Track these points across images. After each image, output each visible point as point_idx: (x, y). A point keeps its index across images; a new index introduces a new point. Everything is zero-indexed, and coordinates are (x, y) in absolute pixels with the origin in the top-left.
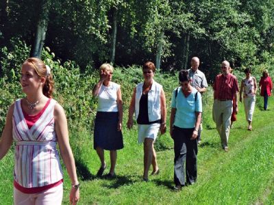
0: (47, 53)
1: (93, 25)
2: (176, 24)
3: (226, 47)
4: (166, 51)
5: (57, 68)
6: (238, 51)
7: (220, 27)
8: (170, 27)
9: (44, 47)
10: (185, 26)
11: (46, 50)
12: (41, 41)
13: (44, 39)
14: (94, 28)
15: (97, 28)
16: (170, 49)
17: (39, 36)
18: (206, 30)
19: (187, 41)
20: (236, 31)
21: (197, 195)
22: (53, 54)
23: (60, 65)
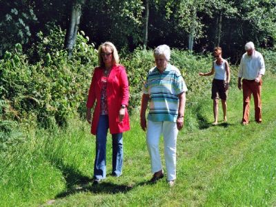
0: (81, 37)
1: (127, 8)
2: (209, 5)
3: (258, 27)
4: (198, 32)
5: (91, 51)
6: (269, 31)
7: (252, 7)
8: (202, 8)
9: (79, 31)
10: (218, 6)
11: (81, 34)
12: (76, 25)
13: (78, 23)
14: (127, 11)
15: (130, 11)
16: (202, 30)
17: (73, 20)
18: (239, 9)
19: (219, 22)
20: (268, 10)
21: (231, 176)
22: (87, 37)
23: (94, 48)
